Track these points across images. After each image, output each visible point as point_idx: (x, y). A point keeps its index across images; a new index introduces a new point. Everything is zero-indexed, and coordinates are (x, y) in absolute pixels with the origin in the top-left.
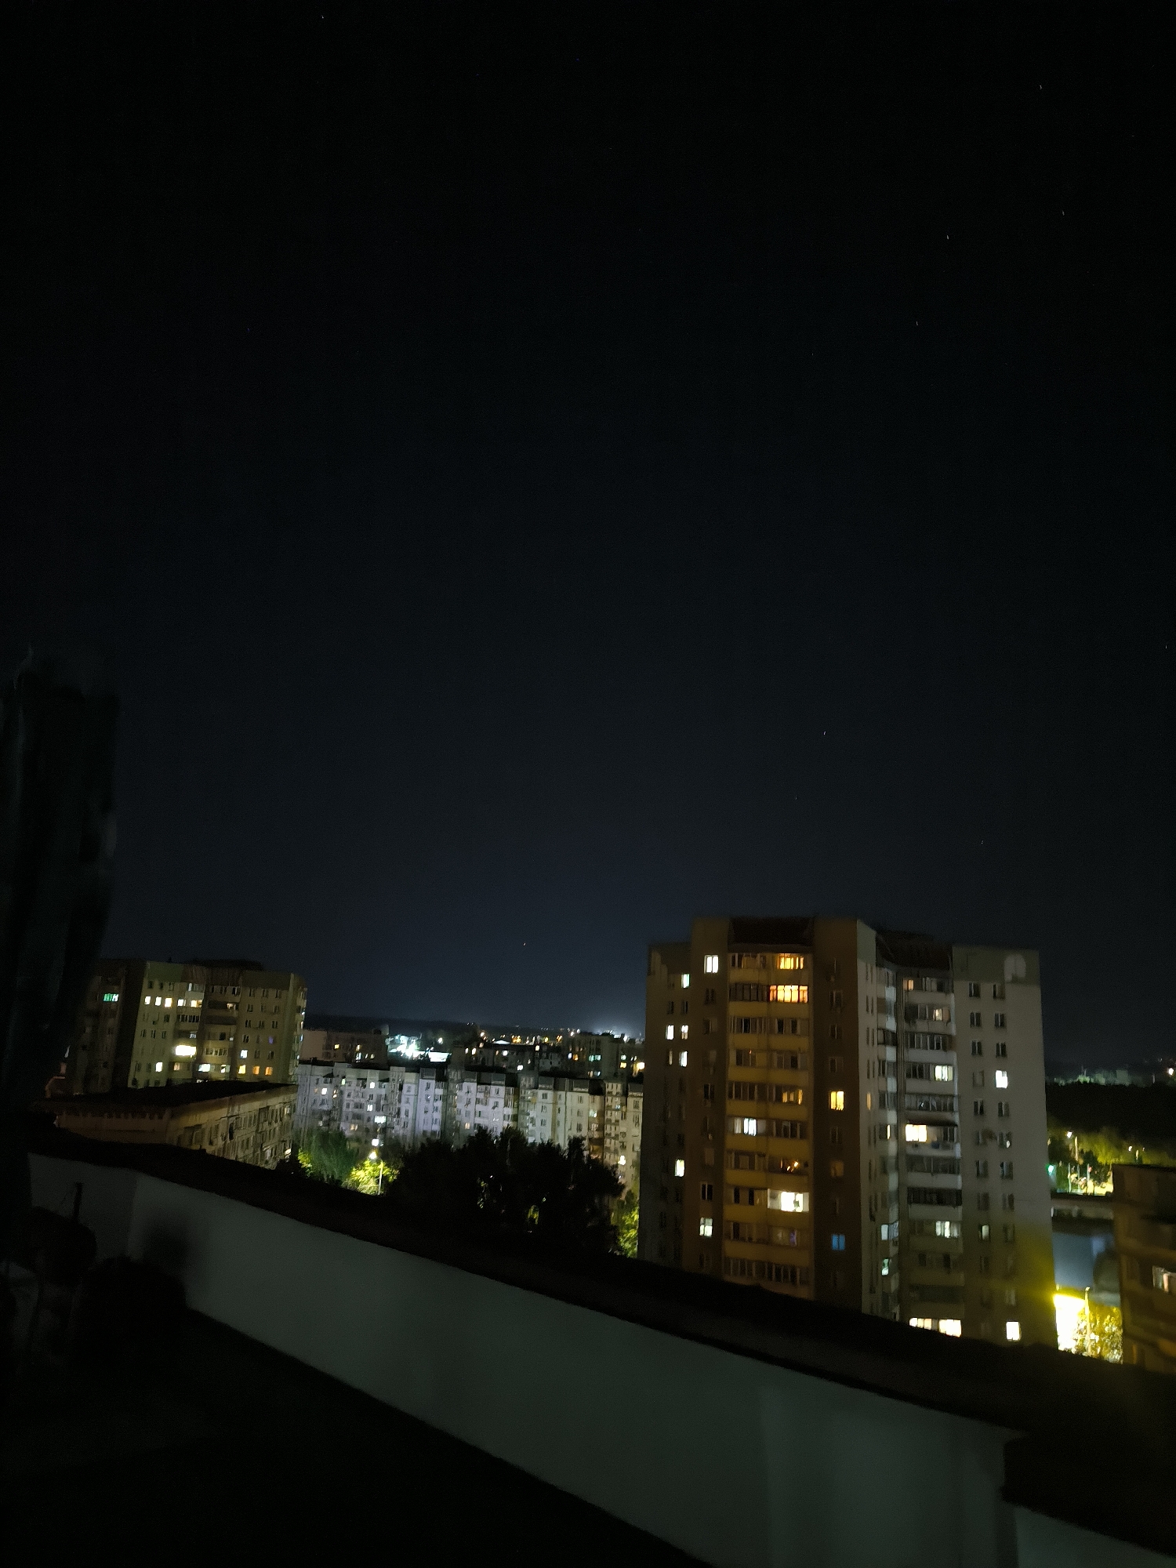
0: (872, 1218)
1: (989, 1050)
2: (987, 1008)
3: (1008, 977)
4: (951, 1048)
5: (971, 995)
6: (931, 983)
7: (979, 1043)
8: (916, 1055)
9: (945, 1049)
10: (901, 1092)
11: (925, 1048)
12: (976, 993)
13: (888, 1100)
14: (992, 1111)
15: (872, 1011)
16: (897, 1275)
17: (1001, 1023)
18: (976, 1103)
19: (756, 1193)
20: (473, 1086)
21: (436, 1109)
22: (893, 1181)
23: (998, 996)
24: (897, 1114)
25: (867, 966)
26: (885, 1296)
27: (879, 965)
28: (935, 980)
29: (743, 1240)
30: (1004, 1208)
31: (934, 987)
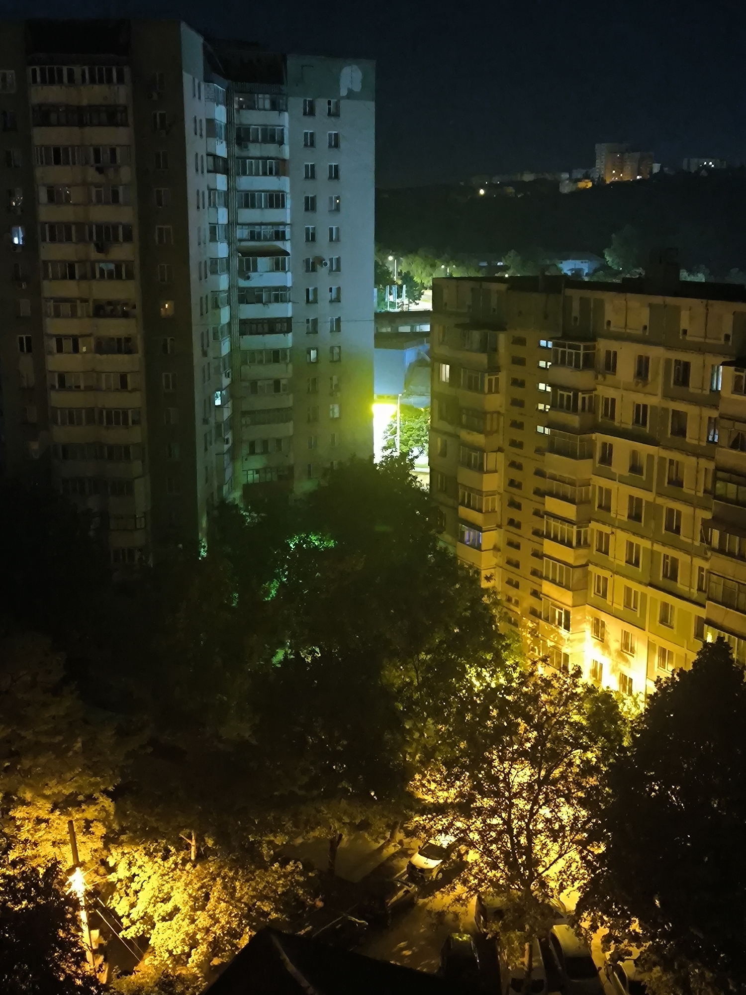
0: (205, 354)
1: (322, 173)
2: (321, 125)
3: (344, 92)
4: (284, 175)
5: (305, 114)
6: (264, 101)
7: (313, 166)
8: (246, 183)
9: (278, 174)
10: (233, 223)
11: (257, 174)
12: (310, 111)
13: (220, 233)
14: (323, 237)
15: (201, 135)
16: (230, 404)
17: (335, 143)
18: (308, 229)
19: (80, 340)
22: (225, 315)
23: (334, 113)
24: (229, 247)
25: (194, 79)
26: (218, 426)
27: (207, 80)
28: (267, 96)
29: (70, 389)
30: (332, 331)
31: (268, 104)
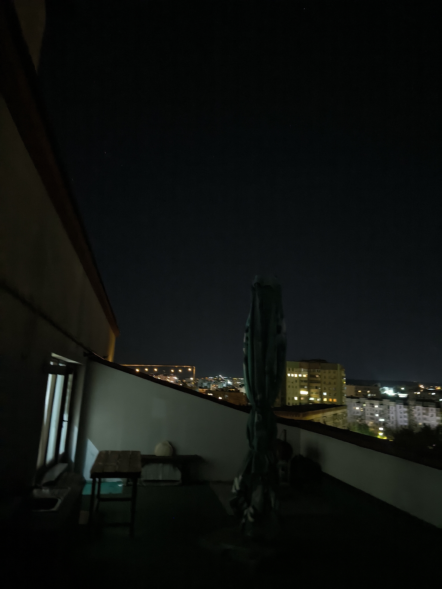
20: (420, 407)
21: (405, 417)
